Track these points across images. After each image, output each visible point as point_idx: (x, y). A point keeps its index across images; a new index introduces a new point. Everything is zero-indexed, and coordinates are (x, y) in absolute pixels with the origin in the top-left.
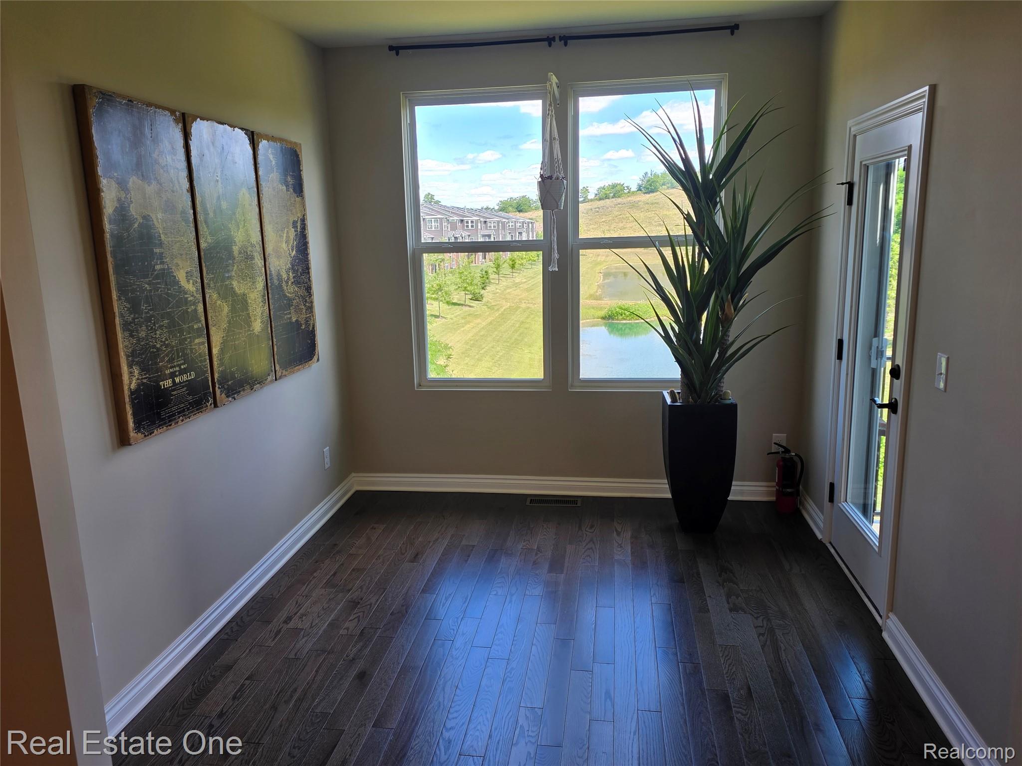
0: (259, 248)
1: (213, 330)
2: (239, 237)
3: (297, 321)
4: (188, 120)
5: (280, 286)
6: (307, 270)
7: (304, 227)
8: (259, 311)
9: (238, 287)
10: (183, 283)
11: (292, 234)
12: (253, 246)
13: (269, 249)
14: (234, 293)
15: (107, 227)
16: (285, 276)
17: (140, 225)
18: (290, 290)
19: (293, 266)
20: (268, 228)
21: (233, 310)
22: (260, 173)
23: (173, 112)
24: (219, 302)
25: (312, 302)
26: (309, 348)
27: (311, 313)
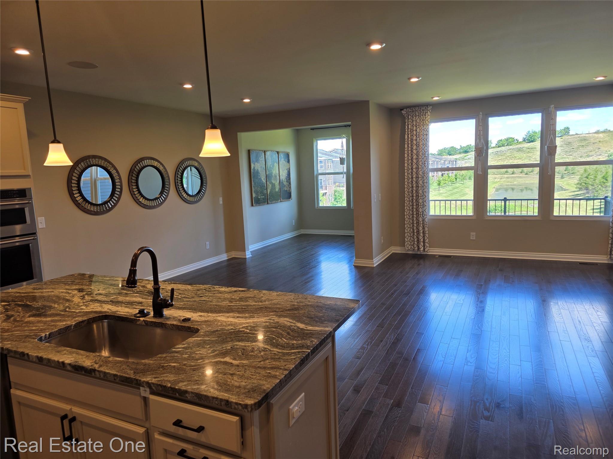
0: (278, 174)
1: (268, 189)
2: (274, 172)
3: (287, 190)
4: (265, 152)
5: (283, 183)
6: (290, 179)
7: (289, 170)
8: (278, 187)
9: (273, 182)
10: (263, 180)
11: (286, 171)
12: (277, 174)
13: (280, 175)
14: (272, 183)
15: (252, 171)
16: (284, 180)
17: (257, 171)
18: (285, 183)
19: (286, 178)
20: (280, 170)
21: (272, 186)
22: (279, 159)
23: (263, 151)
24: (269, 184)
25: (291, 186)
26: (289, 196)
27: (290, 188)
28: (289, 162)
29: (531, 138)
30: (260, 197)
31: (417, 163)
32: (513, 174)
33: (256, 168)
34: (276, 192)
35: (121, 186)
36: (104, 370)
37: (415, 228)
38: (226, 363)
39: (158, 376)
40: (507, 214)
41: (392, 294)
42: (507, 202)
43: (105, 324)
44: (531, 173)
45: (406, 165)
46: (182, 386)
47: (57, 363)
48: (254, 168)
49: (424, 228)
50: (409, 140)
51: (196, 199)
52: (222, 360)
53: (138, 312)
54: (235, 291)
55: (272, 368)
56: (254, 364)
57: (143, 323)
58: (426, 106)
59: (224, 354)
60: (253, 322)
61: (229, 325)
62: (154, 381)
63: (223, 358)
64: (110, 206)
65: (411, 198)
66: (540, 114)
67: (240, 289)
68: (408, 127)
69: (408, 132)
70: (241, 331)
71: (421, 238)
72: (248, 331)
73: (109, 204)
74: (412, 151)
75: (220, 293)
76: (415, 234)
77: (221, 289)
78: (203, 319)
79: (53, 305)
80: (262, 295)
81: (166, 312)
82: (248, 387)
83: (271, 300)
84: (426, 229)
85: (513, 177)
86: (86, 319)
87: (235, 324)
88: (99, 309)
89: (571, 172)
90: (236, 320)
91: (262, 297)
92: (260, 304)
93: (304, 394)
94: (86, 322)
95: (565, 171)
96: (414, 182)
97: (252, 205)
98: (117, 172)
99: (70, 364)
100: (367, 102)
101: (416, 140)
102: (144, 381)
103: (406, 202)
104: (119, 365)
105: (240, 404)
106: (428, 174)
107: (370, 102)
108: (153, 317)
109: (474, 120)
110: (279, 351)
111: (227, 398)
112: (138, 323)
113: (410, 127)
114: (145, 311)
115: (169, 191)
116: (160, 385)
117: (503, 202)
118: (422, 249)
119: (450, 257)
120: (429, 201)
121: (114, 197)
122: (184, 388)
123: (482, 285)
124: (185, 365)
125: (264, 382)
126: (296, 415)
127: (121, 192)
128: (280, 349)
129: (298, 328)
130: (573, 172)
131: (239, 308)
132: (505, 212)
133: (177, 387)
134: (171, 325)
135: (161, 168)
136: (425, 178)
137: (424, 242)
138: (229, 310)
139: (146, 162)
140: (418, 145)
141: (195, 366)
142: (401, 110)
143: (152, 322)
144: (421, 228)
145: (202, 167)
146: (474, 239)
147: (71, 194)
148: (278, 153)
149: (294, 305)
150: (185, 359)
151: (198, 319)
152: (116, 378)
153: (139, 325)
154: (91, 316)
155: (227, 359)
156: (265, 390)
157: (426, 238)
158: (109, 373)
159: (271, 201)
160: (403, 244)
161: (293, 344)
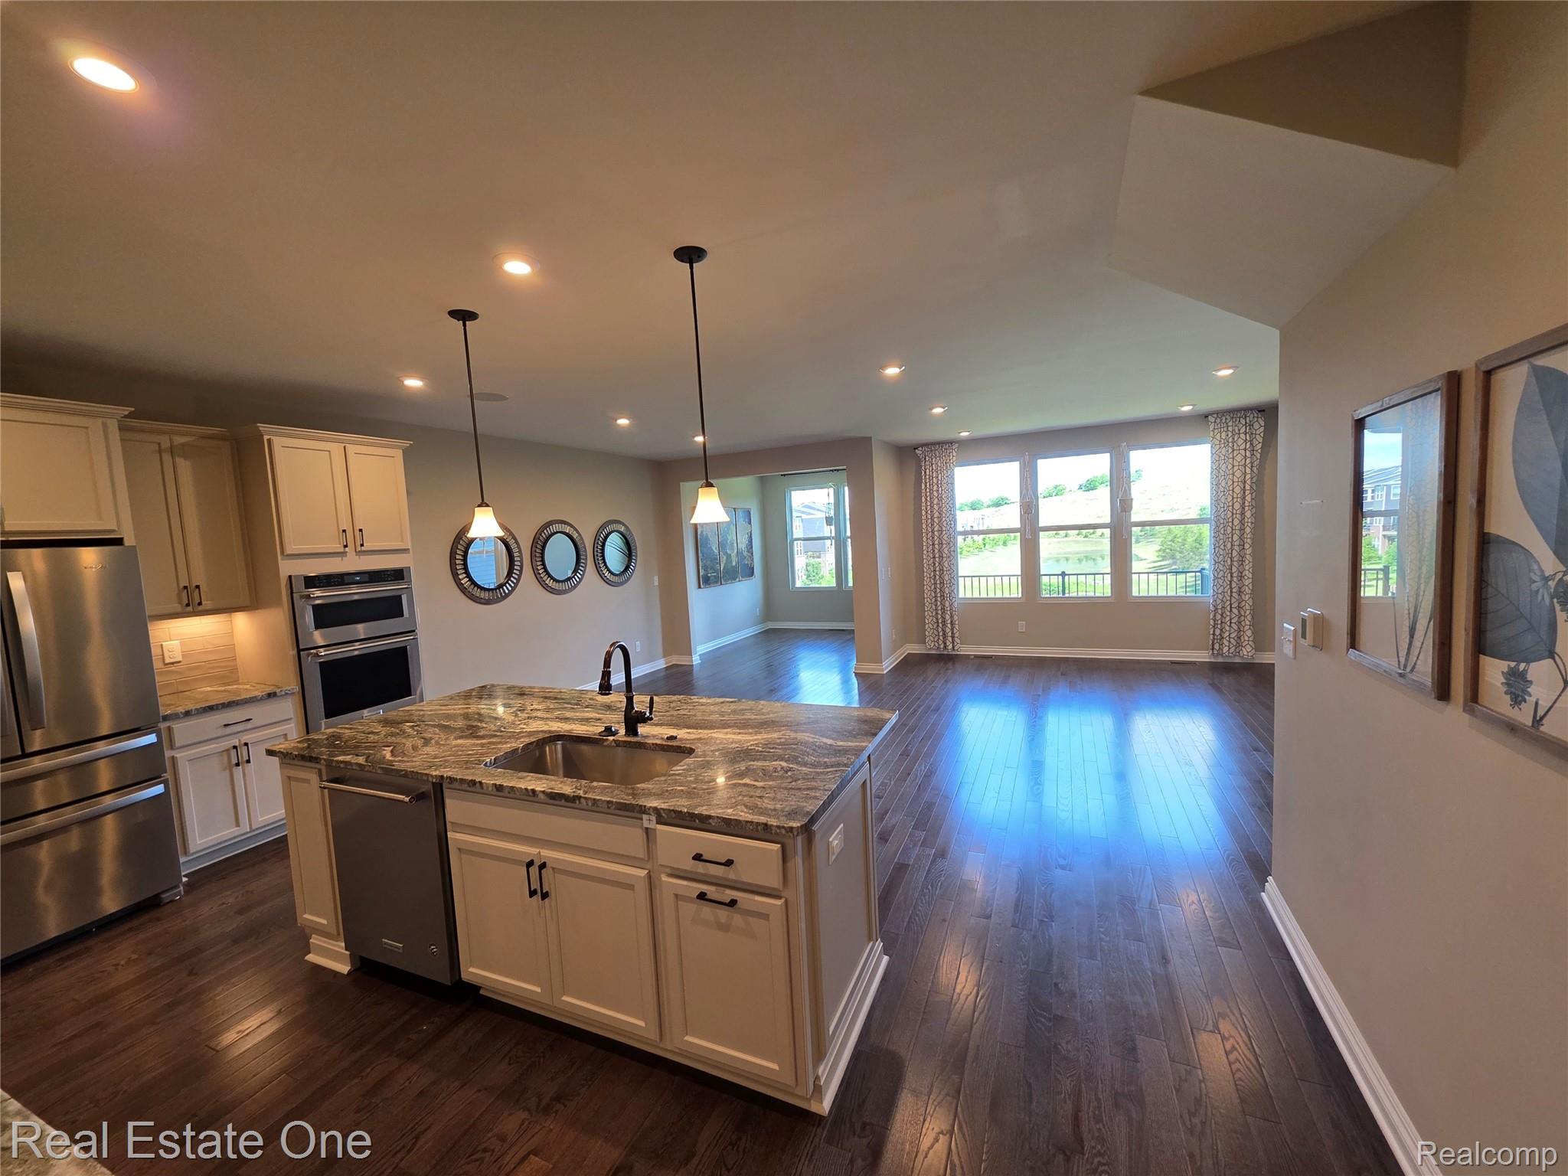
0: (735, 541)
1: (721, 563)
2: (729, 538)
3: (747, 563)
5: (742, 553)
6: (752, 548)
7: (751, 535)
8: (735, 559)
9: (729, 552)
10: (714, 550)
11: (747, 537)
13: (739, 541)
14: (728, 554)
15: (699, 537)
16: (744, 549)
17: (706, 536)
18: (745, 554)
19: (747, 546)
20: (738, 535)
21: (727, 558)
22: (737, 519)
24: (723, 556)
25: (753, 558)
26: (751, 573)
27: (753, 560)
28: (750, 523)
29: (1090, 484)
30: (709, 575)
31: (940, 524)
32: (1066, 536)
33: (704, 533)
34: (732, 567)
35: (521, 562)
36: (593, 797)
37: (939, 617)
38: (746, 785)
39: (666, 801)
40: (1067, 595)
41: (915, 711)
42: (1067, 577)
43: (559, 747)
44: (1092, 536)
45: (924, 526)
46: (702, 810)
47: (524, 791)
48: (702, 532)
49: (952, 617)
50: (928, 490)
51: (623, 579)
52: (740, 782)
53: (603, 729)
54: (723, 703)
55: (808, 789)
56: (784, 785)
57: (613, 744)
58: (951, 442)
59: (741, 775)
60: (763, 739)
61: (732, 743)
62: (663, 806)
63: (742, 779)
64: (507, 592)
65: (932, 574)
66: (1107, 455)
67: (728, 700)
68: (925, 472)
69: (926, 479)
70: (751, 749)
71: (948, 630)
72: (760, 749)
73: (505, 587)
74: (932, 507)
75: (702, 705)
76: (940, 625)
77: (701, 701)
78: (693, 736)
79: (479, 724)
80: (762, 707)
81: (642, 729)
82: (786, 810)
83: (776, 712)
84: (956, 618)
85: (1067, 541)
86: (535, 740)
87: (740, 741)
88: (546, 728)
89: (1149, 533)
90: (739, 737)
91: (762, 709)
92: (764, 717)
93: (842, 825)
94: (535, 744)
95: (1141, 531)
96: (936, 551)
97: (700, 587)
98: (517, 542)
99: (543, 792)
100: (869, 439)
101: (938, 491)
102: (651, 807)
103: (925, 578)
104: (610, 791)
105: (783, 827)
106: (955, 539)
107: (873, 439)
108: (625, 735)
109: (1018, 463)
110: (811, 770)
111: (765, 821)
112: (605, 744)
113: (928, 473)
114: (613, 729)
115: (585, 568)
116: (673, 810)
117: (1060, 577)
118: (950, 647)
119: (990, 657)
120: (958, 577)
121: (512, 579)
122: (705, 813)
123: (1039, 695)
124: (695, 788)
125: (805, 804)
126: (837, 851)
127: (521, 571)
128: (810, 768)
129: (826, 744)
130: (1152, 533)
131: (736, 723)
132: (1064, 593)
133: (696, 812)
134: (653, 744)
135: (575, 536)
136: (951, 544)
137: (953, 637)
138: (724, 725)
139: (555, 528)
140: (940, 499)
141: (707, 789)
142: (915, 449)
143: (625, 742)
144: (948, 617)
145: (631, 532)
146: (1024, 630)
147: (455, 575)
148: (735, 509)
149: (809, 718)
150: (691, 782)
151: (686, 736)
152: (610, 805)
153: (607, 746)
154: (541, 736)
155: (747, 781)
156: (808, 812)
157: (955, 631)
158: (599, 800)
159: (725, 581)
160: (922, 640)
161: (825, 762)
